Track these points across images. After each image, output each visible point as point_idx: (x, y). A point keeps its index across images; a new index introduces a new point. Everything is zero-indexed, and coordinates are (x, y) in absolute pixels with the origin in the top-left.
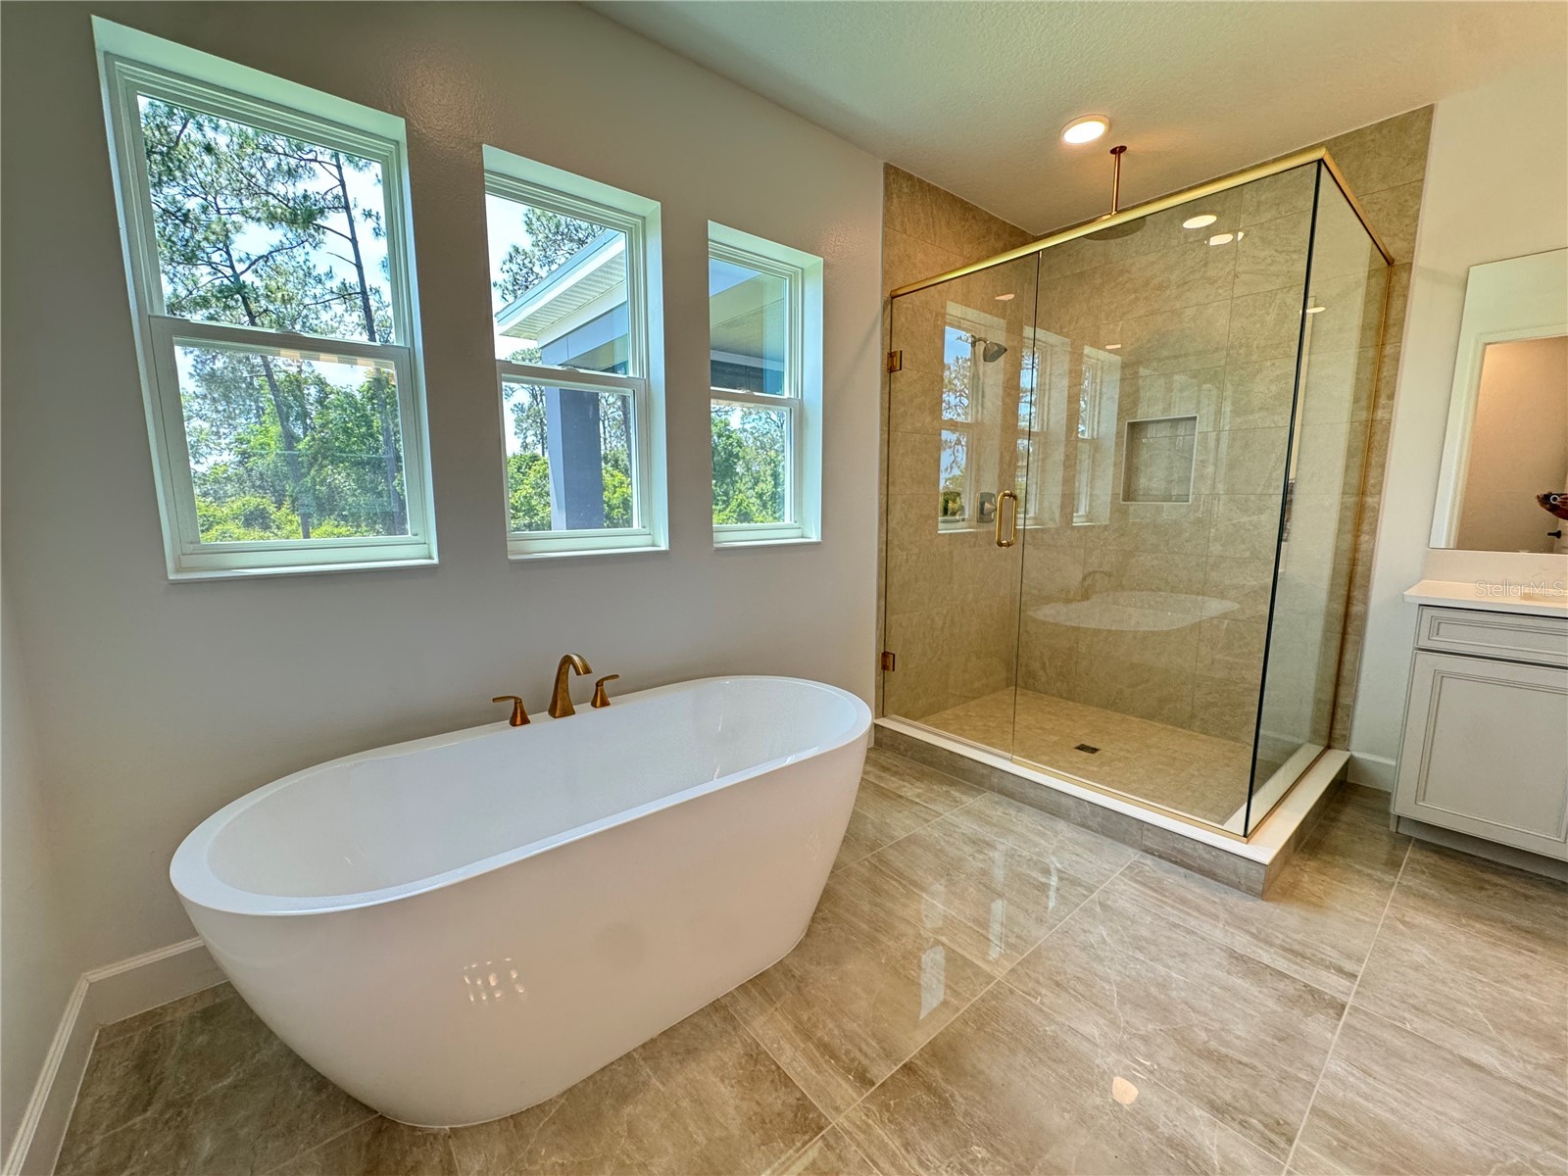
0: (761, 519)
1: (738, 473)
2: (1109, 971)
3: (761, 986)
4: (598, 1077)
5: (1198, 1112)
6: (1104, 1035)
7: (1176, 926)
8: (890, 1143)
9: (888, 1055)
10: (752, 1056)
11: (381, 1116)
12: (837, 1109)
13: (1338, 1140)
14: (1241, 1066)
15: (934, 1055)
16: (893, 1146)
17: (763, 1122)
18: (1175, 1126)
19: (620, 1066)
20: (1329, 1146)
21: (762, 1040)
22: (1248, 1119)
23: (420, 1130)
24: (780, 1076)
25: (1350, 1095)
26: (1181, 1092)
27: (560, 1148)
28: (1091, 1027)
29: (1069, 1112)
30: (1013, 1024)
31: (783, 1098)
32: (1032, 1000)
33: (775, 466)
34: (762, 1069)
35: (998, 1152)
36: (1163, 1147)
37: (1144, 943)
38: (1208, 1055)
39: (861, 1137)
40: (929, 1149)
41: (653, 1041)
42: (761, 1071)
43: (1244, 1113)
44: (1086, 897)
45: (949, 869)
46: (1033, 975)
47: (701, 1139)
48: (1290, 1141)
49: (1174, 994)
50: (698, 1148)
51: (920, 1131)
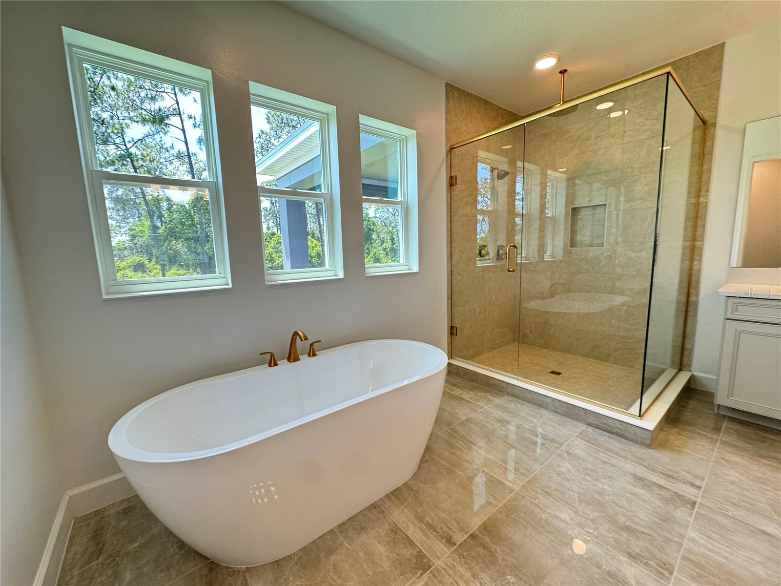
0: (385, 261)
1: (373, 239)
2: (572, 486)
3: (397, 495)
4: (317, 542)
5: (623, 558)
6: (572, 519)
7: (606, 462)
8: (465, 574)
9: (462, 529)
10: (393, 530)
11: (212, 561)
12: (438, 557)
13: (696, 572)
14: (643, 534)
15: (485, 529)
16: (467, 576)
17: (401, 563)
18: (611, 565)
19: (328, 535)
20: (691, 576)
21: (398, 522)
22: (649, 562)
23: (231, 568)
24: (408, 540)
25: (702, 550)
26: (613, 548)
27: (300, 577)
28: (565, 514)
29: (556, 558)
30: (525, 514)
31: (410, 551)
32: (534, 501)
33: (392, 235)
34: (399, 537)
35: (521, 579)
36: (605, 576)
37: (589, 472)
38: (627, 529)
39: (451, 571)
40: (485, 577)
41: (344, 523)
42: (398, 538)
43: (646, 559)
44: (559, 448)
45: (489, 436)
46: (534, 488)
47: (370, 573)
48: (671, 573)
49: (607, 498)
50: (369, 577)
51: (481, 568)
